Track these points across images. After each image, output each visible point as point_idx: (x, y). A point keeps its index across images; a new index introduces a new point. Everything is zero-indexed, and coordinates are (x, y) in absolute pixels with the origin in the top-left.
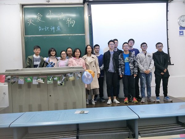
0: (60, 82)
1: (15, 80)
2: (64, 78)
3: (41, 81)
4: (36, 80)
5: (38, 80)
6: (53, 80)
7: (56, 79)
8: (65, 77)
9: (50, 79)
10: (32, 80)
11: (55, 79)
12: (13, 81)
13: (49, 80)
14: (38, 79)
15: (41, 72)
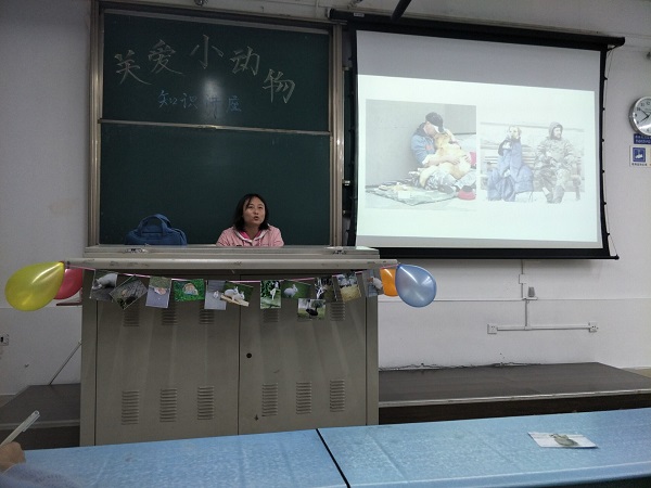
0: (309, 306)
1: (136, 290)
2: (322, 288)
3: (238, 298)
4: (216, 294)
5: (228, 292)
6: (283, 296)
7: (292, 291)
8: (326, 287)
9: (273, 292)
10: (202, 293)
11: (289, 291)
12: (124, 292)
13: (269, 295)
14: (226, 288)
15: (239, 264)
